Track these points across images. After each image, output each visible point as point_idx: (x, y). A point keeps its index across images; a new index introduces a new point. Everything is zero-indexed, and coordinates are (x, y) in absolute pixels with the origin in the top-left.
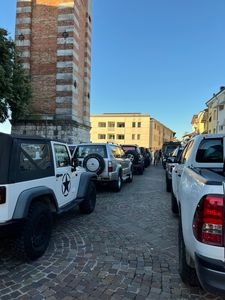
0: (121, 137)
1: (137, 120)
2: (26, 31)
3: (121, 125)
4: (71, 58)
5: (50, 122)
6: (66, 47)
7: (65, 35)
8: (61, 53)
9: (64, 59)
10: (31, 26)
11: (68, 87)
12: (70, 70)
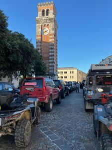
0: (66, 77)
1: (72, 71)
2: (40, 47)
3: (66, 73)
4: (53, 55)
5: (47, 75)
6: (52, 52)
7: (52, 49)
8: (50, 54)
9: (51, 56)
10: (41, 46)
11: (53, 64)
12: (53, 59)
